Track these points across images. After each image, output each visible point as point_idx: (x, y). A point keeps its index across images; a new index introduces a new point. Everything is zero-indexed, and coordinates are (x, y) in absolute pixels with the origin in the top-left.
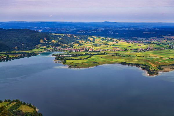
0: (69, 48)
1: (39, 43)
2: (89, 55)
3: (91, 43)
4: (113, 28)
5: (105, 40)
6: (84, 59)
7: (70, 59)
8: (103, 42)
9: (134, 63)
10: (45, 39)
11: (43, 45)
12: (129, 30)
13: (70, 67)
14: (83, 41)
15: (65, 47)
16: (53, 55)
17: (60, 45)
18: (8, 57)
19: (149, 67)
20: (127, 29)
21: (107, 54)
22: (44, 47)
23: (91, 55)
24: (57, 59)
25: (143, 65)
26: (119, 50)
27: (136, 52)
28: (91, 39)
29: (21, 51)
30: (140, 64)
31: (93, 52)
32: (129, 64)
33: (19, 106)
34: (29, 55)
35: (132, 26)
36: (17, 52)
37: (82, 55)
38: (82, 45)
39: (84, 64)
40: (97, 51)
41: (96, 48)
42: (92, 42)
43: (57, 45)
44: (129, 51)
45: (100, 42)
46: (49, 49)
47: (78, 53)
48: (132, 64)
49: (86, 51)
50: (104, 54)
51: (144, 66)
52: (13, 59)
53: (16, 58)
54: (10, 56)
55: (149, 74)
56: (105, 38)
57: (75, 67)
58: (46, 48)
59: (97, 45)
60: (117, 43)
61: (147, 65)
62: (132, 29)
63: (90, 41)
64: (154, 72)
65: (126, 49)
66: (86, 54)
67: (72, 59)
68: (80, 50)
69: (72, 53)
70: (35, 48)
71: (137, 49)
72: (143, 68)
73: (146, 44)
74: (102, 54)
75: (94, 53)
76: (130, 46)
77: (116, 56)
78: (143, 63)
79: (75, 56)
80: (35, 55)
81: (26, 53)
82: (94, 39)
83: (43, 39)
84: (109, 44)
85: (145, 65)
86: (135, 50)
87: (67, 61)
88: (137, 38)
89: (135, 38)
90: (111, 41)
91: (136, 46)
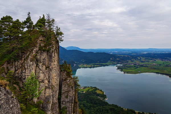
0: (125, 62)
1: (110, 60)
2: (136, 67)
3: (139, 60)
4: (154, 52)
5: (148, 59)
6: (133, 69)
7: (125, 69)
8: (146, 60)
10: (113, 58)
11: (112, 61)
13: (124, 73)
14: (134, 59)
15: (123, 62)
16: (117, 66)
17: (121, 61)
18: (94, 66)
20: (163, 53)
21: (148, 67)
22: (112, 62)
23: (137, 67)
24: (118, 68)
25: (170, 75)
26: (156, 65)
27: (167, 67)
28: (139, 58)
29: (101, 64)
30: (168, 74)
31: (139, 65)
32: (161, 74)
33: (96, 90)
34: (104, 66)
35: (167, 51)
36: (99, 64)
37: (133, 67)
38: (133, 61)
39: (133, 72)
40: (141, 65)
41: (141, 64)
42: (140, 60)
43: (119, 61)
44: (162, 66)
45: (144, 60)
46: (115, 63)
47: (130, 66)
48: (163, 74)
49: (135, 65)
50: (146, 67)
52: (97, 67)
53: (98, 67)
54: (95, 66)
57: (127, 73)
58: (113, 62)
59: (142, 62)
60: (155, 61)
62: (167, 52)
63: (138, 59)
65: (160, 65)
66: (134, 67)
67: (126, 69)
68: (131, 64)
69: (127, 65)
70: (107, 62)
71: (168, 65)
72: (170, 77)
74: (144, 67)
75: (140, 66)
76: (163, 63)
77: (153, 68)
79: (128, 67)
80: (107, 65)
81: (103, 65)
82: (141, 58)
83: (112, 58)
84: (150, 61)
86: (167, 65)
87: (124, 70)
88: (169, 58)
89: (168, 58)
90: (151, 59)
91: (168, 63)
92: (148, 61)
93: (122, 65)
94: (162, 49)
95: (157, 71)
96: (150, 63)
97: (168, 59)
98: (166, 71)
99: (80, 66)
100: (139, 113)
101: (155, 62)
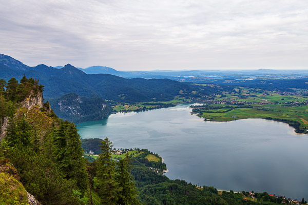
0: (210, 99)
1: (178, 94)
2: (230, 108)
3: (236, 94)
4: (268, 77)
5: (254, 91)
6: (223, 112)
7: (207, 112)
8: (251, 93)
9: (281, 119)
10: (185, 90)
11: (182, 96)
12: (289, 79)
13: (205, 120)
14: (227, 92)
15: (205, 98)
16: (191, 107)
17: (200, 97)
18: (145, 107)
19: (300, 124)
20: (286, 78)
21: (252, 107)
22: (183, 98)
23: (232, 108)
24: (194, 111)
25: (292, 121)
26: (267, 104)
27: (289, 106)
28: (237, 90)
29: (159, 102)
30: (289, 121)
31: (235, 104)
32: (275, 120)
33: (146, 155)
34: (166, 106)
35: (294, 75)
36: (155, 103)
37: (223, 108)
38: (225, 96)
39: (222, 117)
40: (240, 104)
41: (240, 101)
42: (238, 93)
43: (196, 96)
45: (247, 93)
46: (188, 100)
47: (218, 105)
48: (278, 120)
49: (228, 103)
50: (248, 107)
51: (293, 123)
52: (150, 109)
53: (153, 109)
54: (147, 107)
55: (297, 132)
56: (253, 89)
57: (210, 121)
58: (185, 99)
59: (243, 97)
60: (268, 94)
61: (297, 122)
62: (293, 78)
63: (235, 92)
64: (303, 131)
65: (276, 103)
66: (226, 107)
67: (209, 112)
68: (221, 102)
69: (212, 105)
70: (173, 99)
71: (291, 103)
72: (290, 125)
73: (306, 97)
74: (246, 107)
75: (237, 106)
76: (283, 99)
77: (263, 110)
78: (294, 119)
79: (214, 109)
80: (173, 106)
81: (163, 104)
82: (241, 90)
83: (183, 90)
84: (257, 95)
85: (295, 122)
86: (288, 103)
87: (204, 114)
88: (295, 89)
89: (293, 89)
90: (261, 92)
91: (291, 98)
92: (253, 96)
93: (202, 105)
94: (285, 71)
95: (268, 115)
96: (257, 100)
97: (293, 91)
98: (285, 116)
99: (116, 108)
100: (224, 192)
101: (268, 96)
